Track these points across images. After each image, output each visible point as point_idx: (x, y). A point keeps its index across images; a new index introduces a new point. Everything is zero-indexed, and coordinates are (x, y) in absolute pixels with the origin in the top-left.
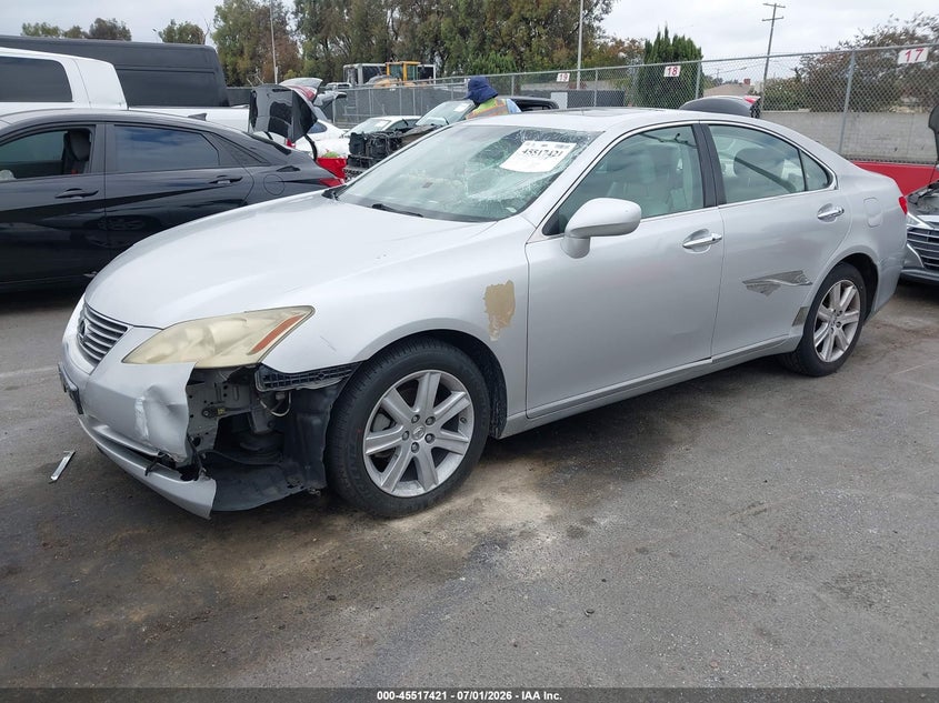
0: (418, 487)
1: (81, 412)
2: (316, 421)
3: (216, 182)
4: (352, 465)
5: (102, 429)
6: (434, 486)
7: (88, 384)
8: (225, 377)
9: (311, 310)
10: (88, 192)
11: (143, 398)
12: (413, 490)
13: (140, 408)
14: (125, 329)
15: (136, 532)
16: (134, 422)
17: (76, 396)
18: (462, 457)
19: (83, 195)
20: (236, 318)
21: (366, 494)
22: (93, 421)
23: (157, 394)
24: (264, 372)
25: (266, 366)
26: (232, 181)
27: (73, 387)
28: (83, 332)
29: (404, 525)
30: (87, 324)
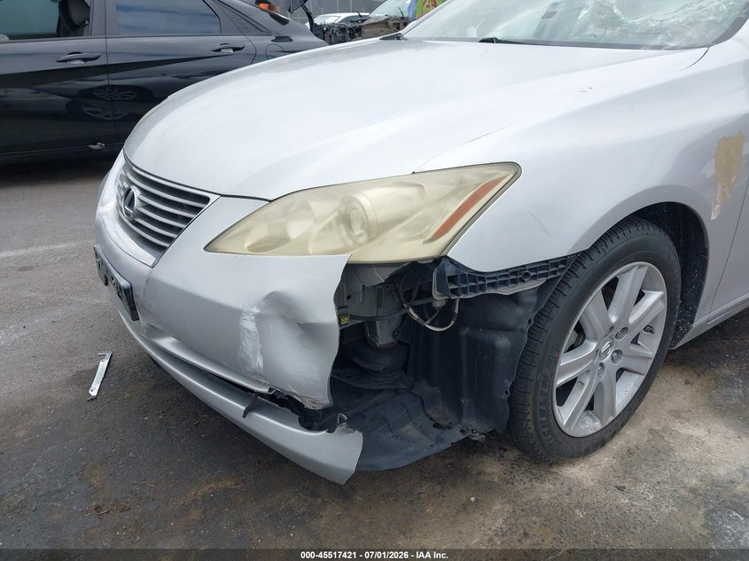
0: (594, 421)
1: (135, 317)
2: (503, 342)
3: (219, 50)
4: (541, 403)
5: (167, 343)
6: (611, 419)
7: (149, 281)
8: (381, 277)
9: (514, 168)
10: (91, 55)
11: (256, 310)
12: (591, 426)
13: (249, 324)
14: (206, 200)
15: (220, 485)
16: (236, 344)
17: (128, 295)
18: (642, 378)
19: (85, 60)
20: (400, 182)
21: (549, 440)
22: (154, 332)
23: (281, 307)
24: (450, 271)
25: (452, 262)
26: (235, 49)
27: (124, 283)
28: (131, 204)
29: (580, 473)
30: (137, 193)
